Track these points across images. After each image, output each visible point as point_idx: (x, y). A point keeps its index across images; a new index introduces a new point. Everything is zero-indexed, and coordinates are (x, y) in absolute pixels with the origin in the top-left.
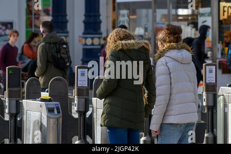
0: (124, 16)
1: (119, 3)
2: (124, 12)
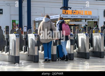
1: (36, 21)
2: (37, 23)
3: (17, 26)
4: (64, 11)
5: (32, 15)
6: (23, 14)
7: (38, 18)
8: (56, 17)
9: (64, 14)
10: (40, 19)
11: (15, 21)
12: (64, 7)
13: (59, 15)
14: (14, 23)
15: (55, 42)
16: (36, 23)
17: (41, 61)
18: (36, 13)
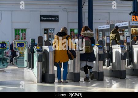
0: (101, 34)
1: (99, 30)
2: (101, 32)
3: (77, 35)
4: (134, 17)
5: (94, 23)
6: (83, 21)
7: (101, 26)
8: (124, 24)
9: (134, 20)
10: (104, 27)
11: (74, 29)
12: (134, 12)
13: (128, 23)
14: (72, 32)
15: (123, 55)
16: (99, 32)
17: (106, 79)
18: (99, 20)
